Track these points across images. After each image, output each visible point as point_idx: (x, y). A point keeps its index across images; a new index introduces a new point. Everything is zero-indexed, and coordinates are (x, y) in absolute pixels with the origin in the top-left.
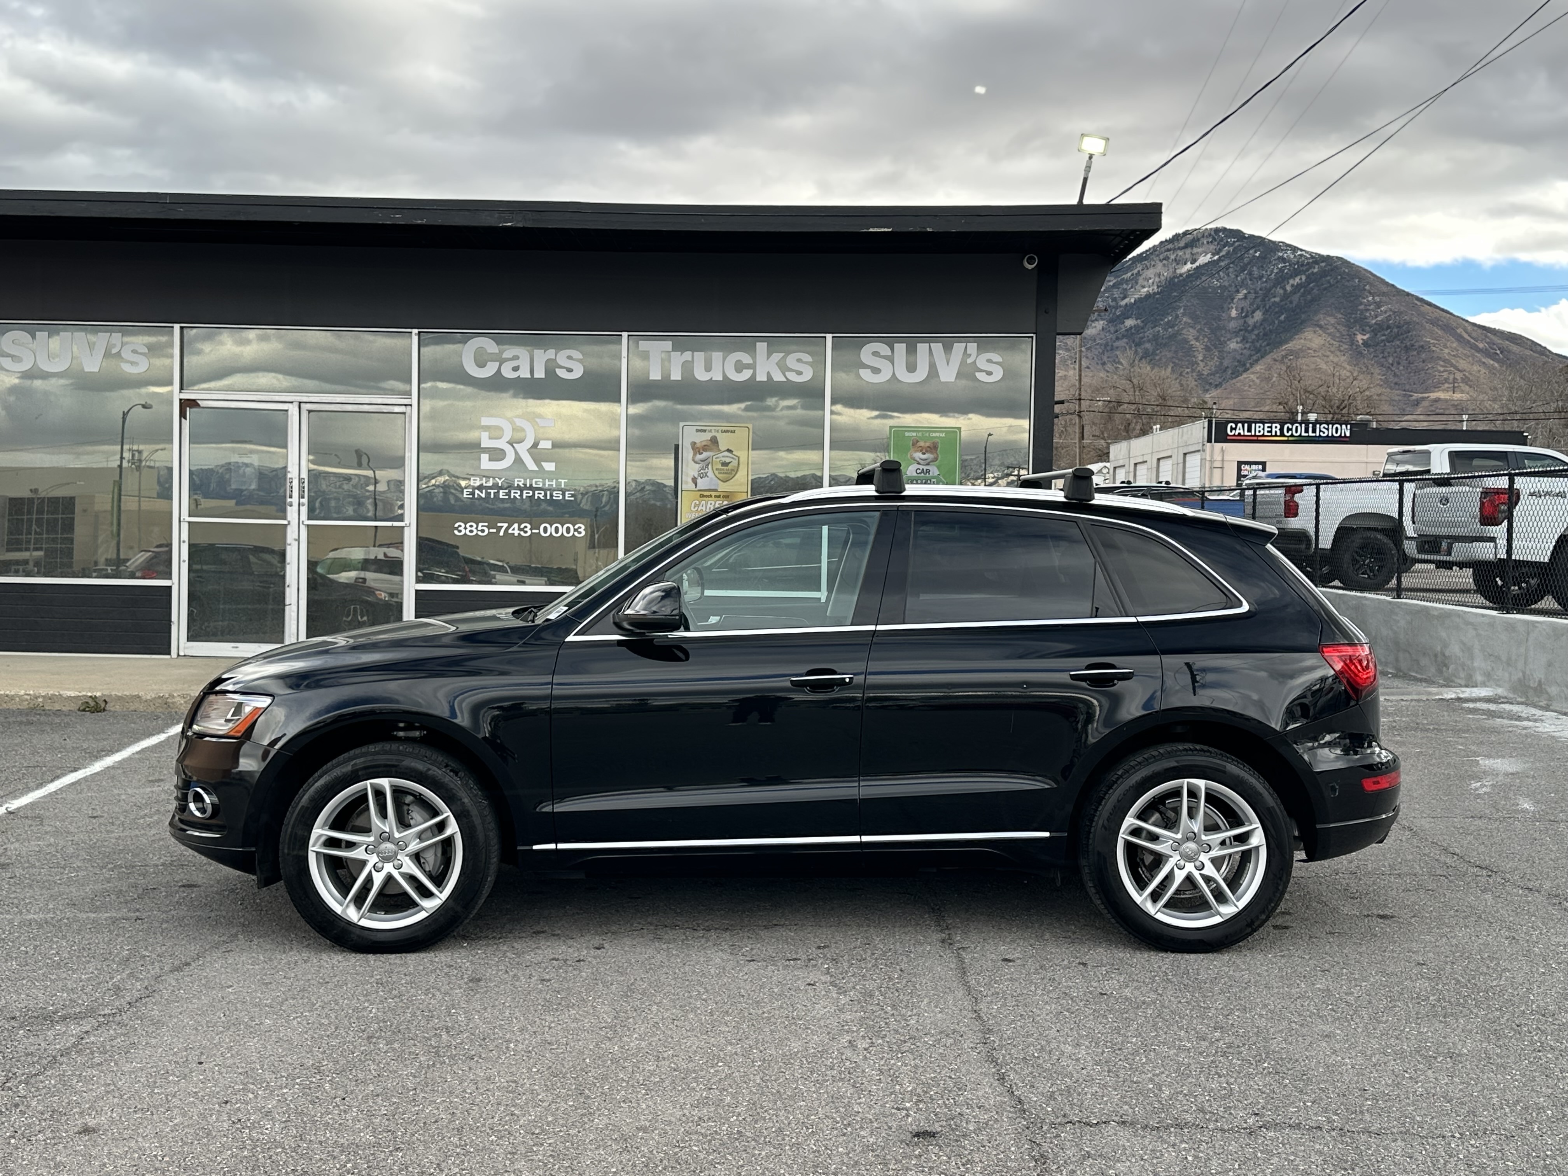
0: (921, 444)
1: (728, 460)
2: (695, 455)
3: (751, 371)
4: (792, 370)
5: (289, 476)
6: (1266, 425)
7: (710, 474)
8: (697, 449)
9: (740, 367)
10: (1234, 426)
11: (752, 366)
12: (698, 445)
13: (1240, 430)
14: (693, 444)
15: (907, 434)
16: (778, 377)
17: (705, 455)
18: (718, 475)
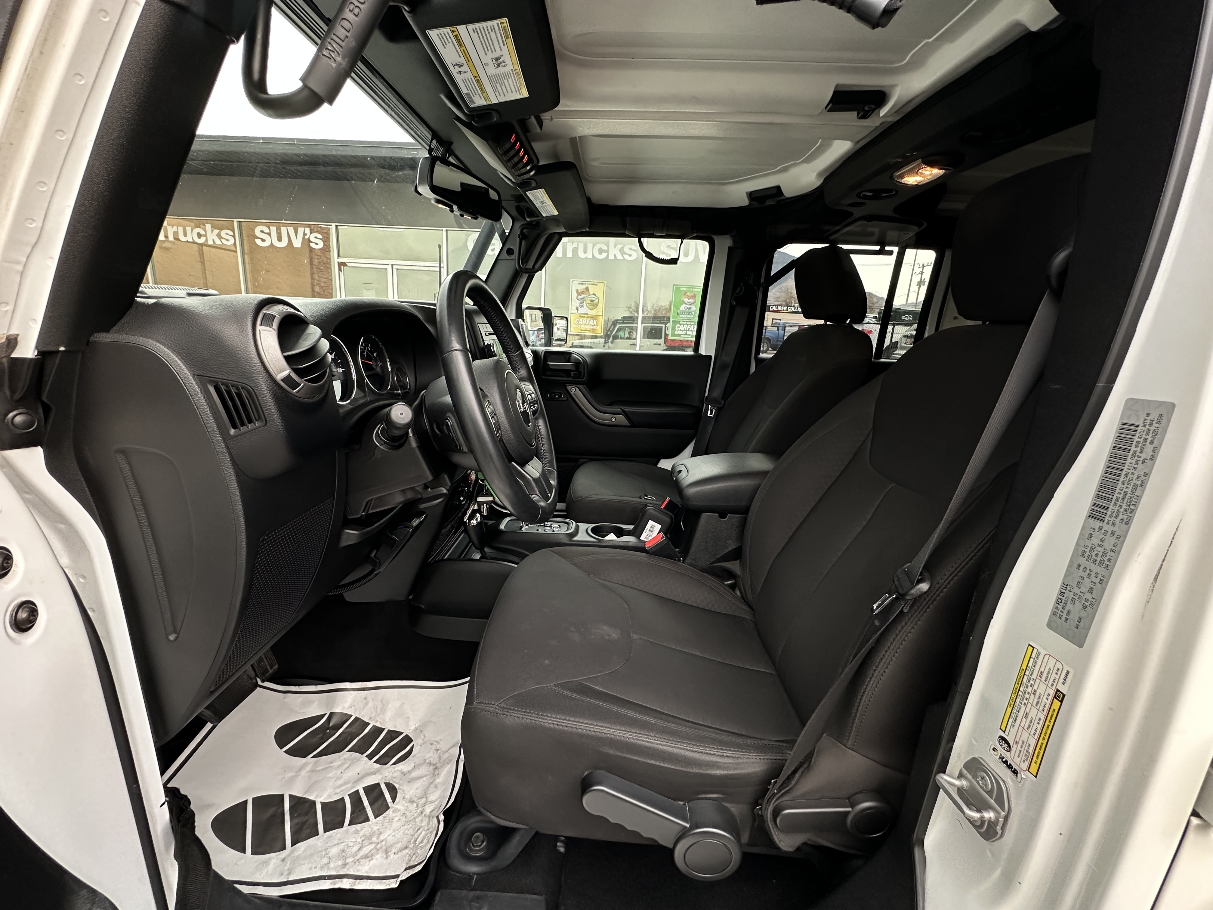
0: (688, 294)
1: (593, 299)
2: (578, 296)
3: (606, 254)
4: (626, 254)
7: (585, 305)
8: (579, 293)
9: (601, 251)
11: (607, 251)
12: (579, 291)
14: (577, 290)
15: (681, 289)
16: (620, 257)
17: (583, 296)
18: (590, 307)
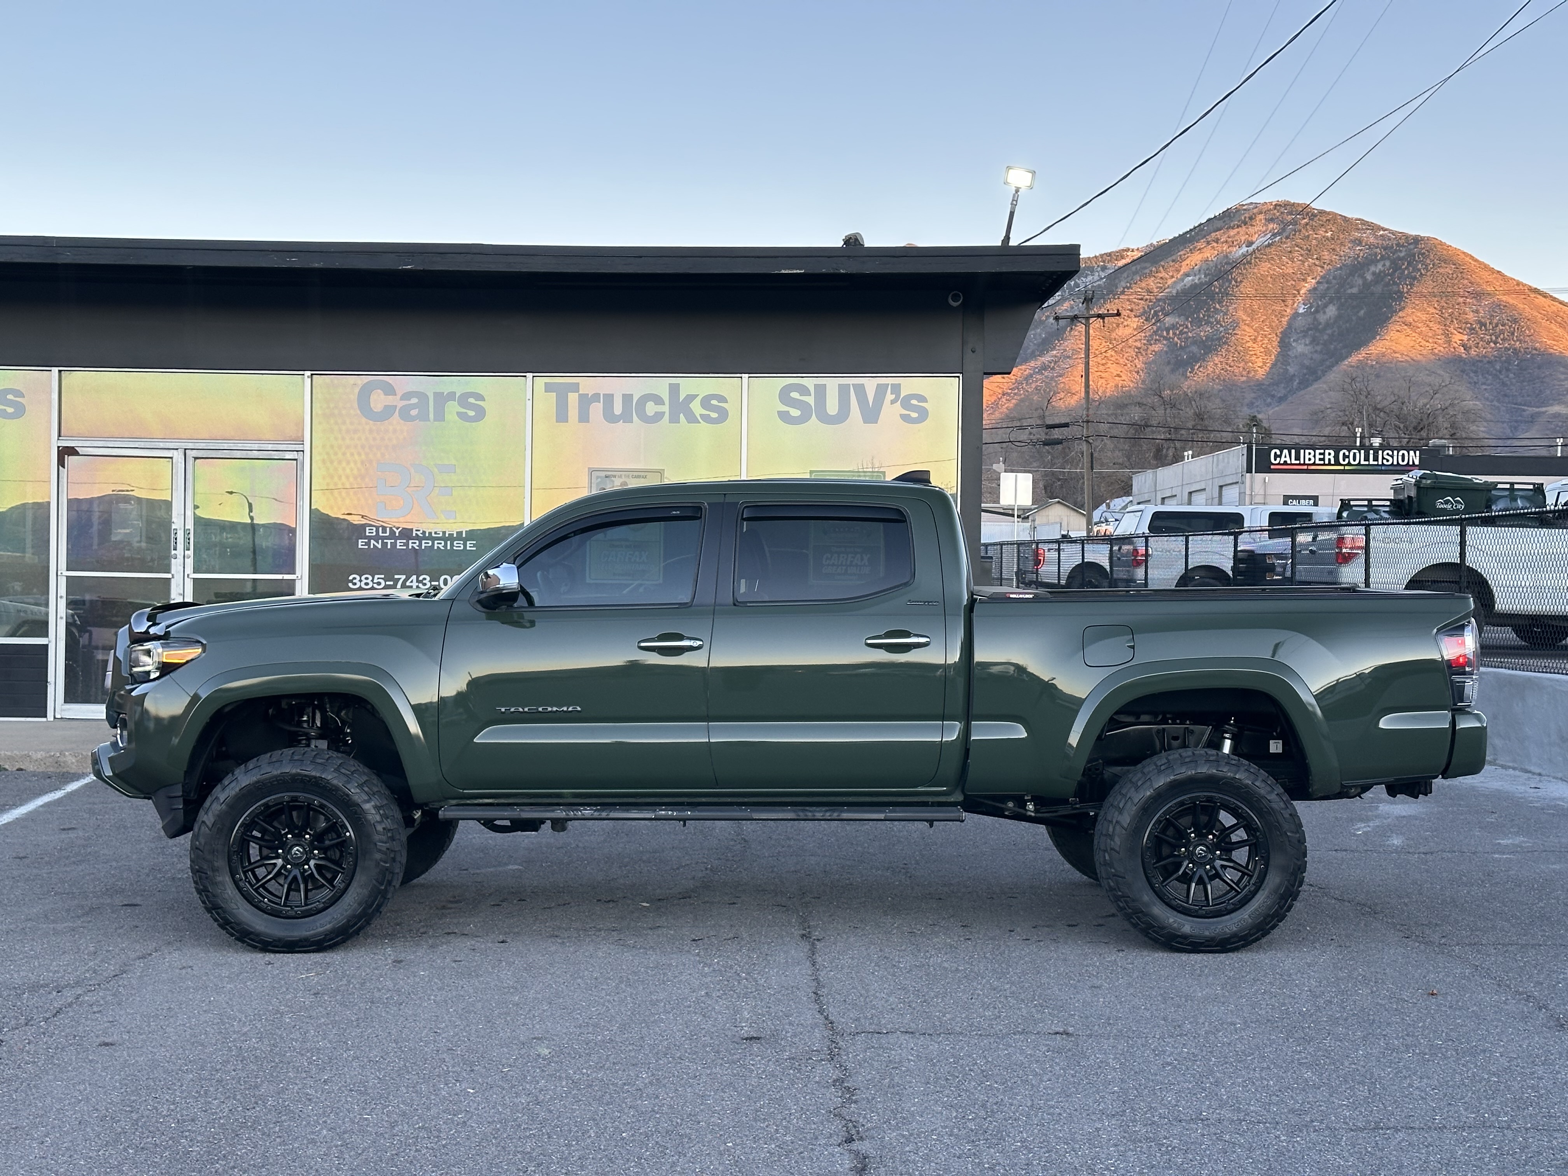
5: (174, 527)
6: (1318, 452)
10: (1278, 453)
13: (1285, 457)
